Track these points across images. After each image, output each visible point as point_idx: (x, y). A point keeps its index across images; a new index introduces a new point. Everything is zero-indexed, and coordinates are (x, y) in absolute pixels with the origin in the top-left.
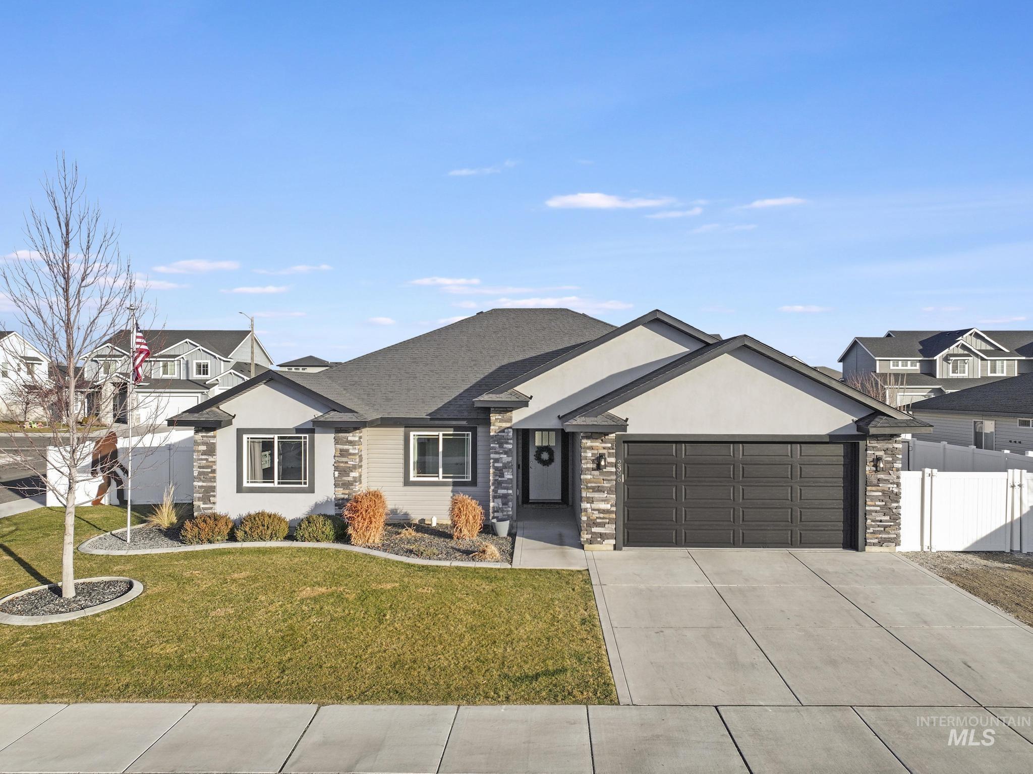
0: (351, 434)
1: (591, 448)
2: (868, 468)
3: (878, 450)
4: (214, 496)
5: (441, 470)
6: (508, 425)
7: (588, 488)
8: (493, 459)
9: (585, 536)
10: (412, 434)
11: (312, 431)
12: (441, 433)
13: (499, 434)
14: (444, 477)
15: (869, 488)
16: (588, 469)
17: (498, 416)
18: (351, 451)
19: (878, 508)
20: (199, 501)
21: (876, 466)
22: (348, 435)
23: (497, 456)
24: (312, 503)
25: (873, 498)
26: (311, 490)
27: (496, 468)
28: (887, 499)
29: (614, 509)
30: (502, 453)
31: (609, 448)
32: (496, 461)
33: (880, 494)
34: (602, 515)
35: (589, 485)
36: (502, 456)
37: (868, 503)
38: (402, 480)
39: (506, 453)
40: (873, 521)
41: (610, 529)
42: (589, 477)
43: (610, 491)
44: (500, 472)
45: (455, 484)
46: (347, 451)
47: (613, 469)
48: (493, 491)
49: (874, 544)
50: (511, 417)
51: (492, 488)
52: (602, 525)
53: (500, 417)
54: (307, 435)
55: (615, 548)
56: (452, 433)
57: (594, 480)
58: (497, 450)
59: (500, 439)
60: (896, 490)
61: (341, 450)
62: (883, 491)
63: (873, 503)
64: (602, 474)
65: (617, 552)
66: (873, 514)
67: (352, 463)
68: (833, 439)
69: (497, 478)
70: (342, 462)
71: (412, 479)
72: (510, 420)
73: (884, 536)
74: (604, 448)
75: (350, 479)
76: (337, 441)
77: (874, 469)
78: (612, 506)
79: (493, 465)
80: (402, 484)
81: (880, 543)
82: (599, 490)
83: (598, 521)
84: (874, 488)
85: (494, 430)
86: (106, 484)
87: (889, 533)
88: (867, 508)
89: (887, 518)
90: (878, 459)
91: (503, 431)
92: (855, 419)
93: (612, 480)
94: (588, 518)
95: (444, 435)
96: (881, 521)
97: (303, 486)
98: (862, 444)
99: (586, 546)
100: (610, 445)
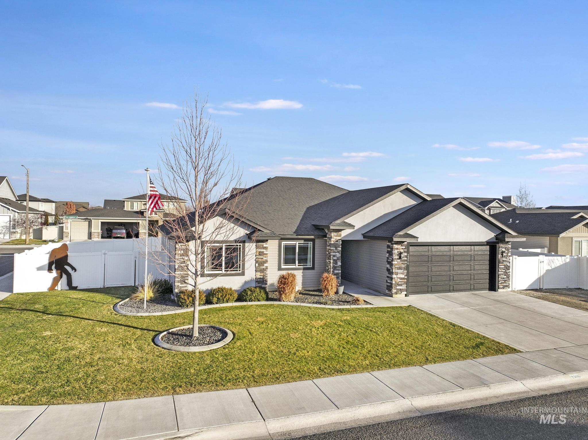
0: (265, 243)
1: (397, 249)
2: (499, 256)
3: (503, 248)
4: (188, 279)
5: (297, 262)
6: (340, 238)
7: (395, 268)
8: (332, 255)
9: (394, 291)
10: (283, 243)
11: (244, 242)
12: (297, 243)
13: (336, 243)
14: (298, 266)
15: (500, 264)
16: (396, 259)
17: (335, 234)
18: (265, 252)
19: (503, 273)
20: (178, 282)
21: (502, 255)
22: (263, 243)
23: (334, 254)
24: (243, 281)
25: (501, 268)
26: (243, 274)
27: (334, 260)
28: (506, 269)
29: (406, 277)
30: (336, 252)
31: (404, 249)
32: (334, 256)
33: (504, 266)
34: (401, 281)
35: (396, 266)
36: (337, 254)
37: (500, 271)
38: (277, 267)
39: (338, 252)
40: (501, 278)
41: (404, 287)
42: (396, 262)
43: (404, 269)
44: (335, 262)
45: (304, 269)
46: (263, 252)
47: (406, 259)
48: (332, 271)
49: (501, 288)
50: (341, 234)
51: (332, 270)
52: (401, 285)
53: (336, 234)
54: (241, 244)
55: (406, 295)
56: (303, 242)
57: (398, 264)
58: (335, 250)
59: (335, 246)
60: (509, 265)
61: (259, 252)
62: (504, 265)
63: (501, 271)
64: (402, 261)
65: (406, 297)
66: (501, 275)
67: (265, 259)
68: (488, 243)
69: (334, 265)
70: (260, 258)
71: (283, 267)
72: (340, 236)
73: (505, 284)
74: (402, 249)
75: (264, 267)
76: (257, 247)
77: (502, 256)
78: (405, 276)
79: (333, 259)
80: (277, 270)
81: (503, 288)
82: (400, 268)
83: (400, 283)
84: (502, 264)
85: (333, 241)
86: (59, 277)
87: (506, 283)
88: (499, 273)
89: (506, 277)
90: (503, 252)
91: (337, 241)
92: (495, 235)
93: (405, 264)
94: (395, 282)
95: (299, 243)
96: (504, 278)
97: (238, 272)
98: (497, 245)
99: (394, 296)
100: (404, 247)
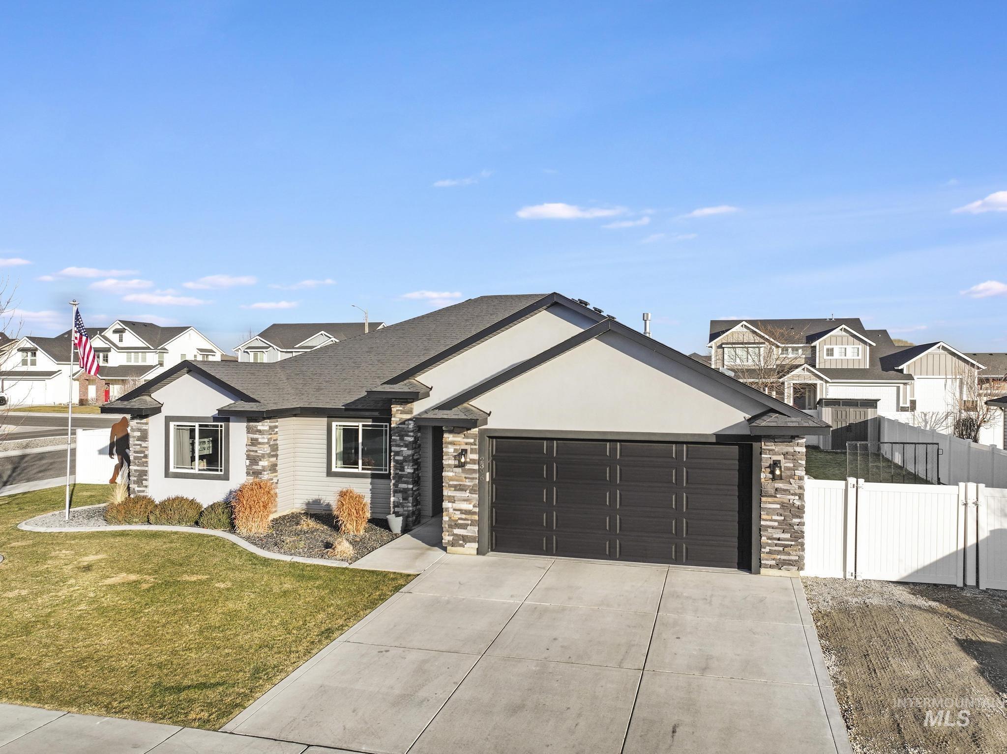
0: (260, 424)
1: (453, 443)
2: (763, 476)
3: (775, 454)
4: (146, 480)
5: (360, 462)
6: (408, 416)
7: (450, 486)
8: (394, 452)
9: (447, 538)
10: (334, 424)
11: (227, 420)
12: (361, 424)
13: (400, 426)
14: (363, 469)
15: (763, 499)
16: (449, 465)
17: (399, 408)
18: (260, 440)
19: (776, 524)
20: (134, 483)
21: (772, 472)
22: (257, 424)
23: (397, 449)
24: (228, 491)
25: (770, 512)
26: (226, 477)
27: (396, 461)
28: (788, 513)
29: (477, 510)
30: (402, 446)
31: (471, 444)
32: (397, 453)
33: (778, 506)
34: (464, 516)
35: (451, 483)
36: (402, 449)
37: (763, 517)
38: (325, 470)
39: (406, 446)
40: (769, 538)
41: (473, 531)
42: (451, 474)
43: (472, 491)
44: (400, 466)
45: (373, 476)
46: (257, 440)
47: (476, 467)
48: (394, 484)
49: (771, 567)
50: (412, 409)
51: (393, 482)
52: (464, 527)
53: (401, 408)
54: (223, 424)
55: (479, 552)
56: (370, 423)
57: (457, 478)
58: (398, 442)
59: (401, 431)
60: (798, 503)
61: (252, 439)
62: (783, 505)
63: (769, 517)
64: (464, 471)
65: (480, 557)
66: (770, 530)
67: (261, 452)
68: (722, 439)
69: (398, 471)
70: (253, 451)
71: (334, 469)
72: (411, 412)
73: (783, 557)
74: (466, 444)
75: (259, 468)
76: (249, 430)
77: (771, 476)
78: (474, 506)
79: (394, 458)
80: (326, 476)
81: (779, 565)
82: (460, 488)
83: (460, 522)
84: (770, 499)
85: (395, 421)
86: (120, 465)
87: (789, 554)
88: (763, 523)
89: (788, 536)
90: (776, 464)
91: (403, 423)
92: (748, 416)
93: (473, 478)
94: (450, 518)
95: (363, 426)
96: (779, 539)
97: (219, 473)
98: (755, 445)
99: (449, 548)
100: (472, 441)
